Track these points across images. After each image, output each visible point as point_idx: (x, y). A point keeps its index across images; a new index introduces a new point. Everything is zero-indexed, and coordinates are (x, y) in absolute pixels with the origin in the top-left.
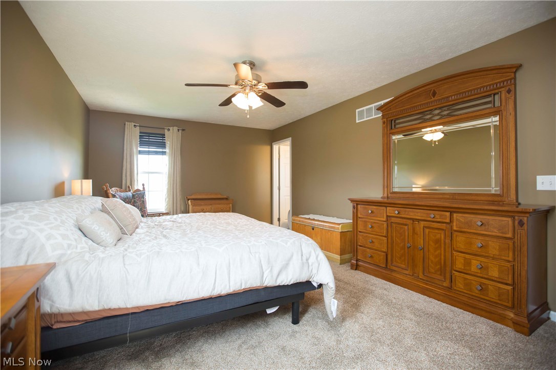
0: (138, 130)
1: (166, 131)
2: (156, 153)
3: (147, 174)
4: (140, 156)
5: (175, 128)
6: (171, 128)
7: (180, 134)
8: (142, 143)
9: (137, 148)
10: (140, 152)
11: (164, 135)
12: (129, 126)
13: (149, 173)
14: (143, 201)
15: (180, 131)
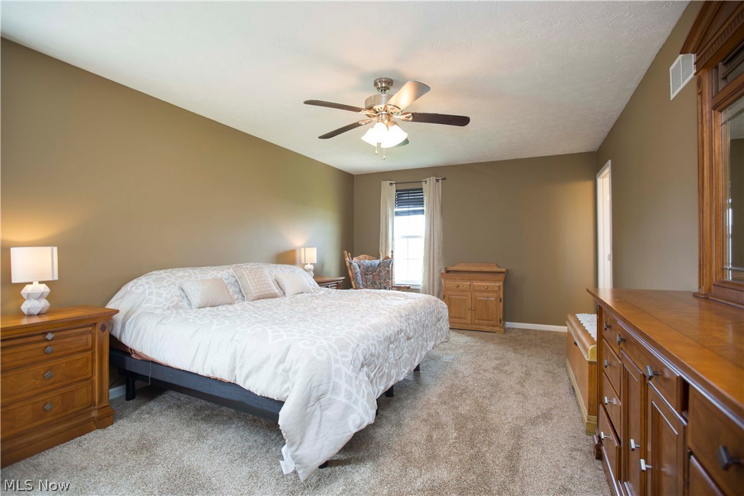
0: (394, 187)
1: (423, 183)
2: (415, 212)
3: (406, 239)
4: (397, 218)
5: (431, 178)
6: (428, 179)
7: (441, 185)
8: (399, 202)
9: (393, 210)
10: (397, 214)
11: (422, 189)
12: (385, 184)
13: (408, 237)
14: (388, 271)
15: (440, 181)
